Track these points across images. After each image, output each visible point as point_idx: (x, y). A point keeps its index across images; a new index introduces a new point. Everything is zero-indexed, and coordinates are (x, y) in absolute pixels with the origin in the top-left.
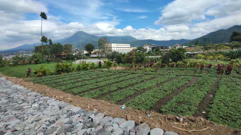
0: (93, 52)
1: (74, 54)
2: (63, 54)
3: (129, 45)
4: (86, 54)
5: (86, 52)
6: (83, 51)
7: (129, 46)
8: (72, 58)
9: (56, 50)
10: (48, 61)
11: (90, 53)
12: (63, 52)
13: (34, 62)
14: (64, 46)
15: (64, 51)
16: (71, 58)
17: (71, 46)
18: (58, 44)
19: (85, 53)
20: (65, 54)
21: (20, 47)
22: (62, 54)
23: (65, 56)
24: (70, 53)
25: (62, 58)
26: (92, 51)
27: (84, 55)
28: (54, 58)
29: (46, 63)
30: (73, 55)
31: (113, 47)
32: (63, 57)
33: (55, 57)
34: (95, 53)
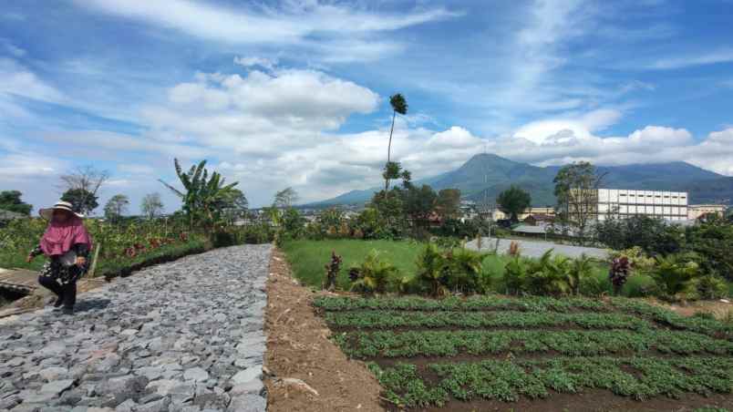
0: (524, 216)
1: (463, 220)
2: (433, 216)
3: (684, 194)
4: (500, 222)
5: (499, 215)
6: (489, 211)
7: (684, 202)
8: (457, 230)
9: (418, 203)
10: (395, 232)
11: (515, 220)
12: (434, 213)
13: (362, 234)
14: (438, 194)
15: (436, 210)
16: (454, 230)
17: (457, 194)
18: (425, 187)
19: (495, 219)
20: (440, 218)
21: (344, 195)
22: (431, 218)
23: (436, 222)
24: (451, 216)
25: (428, 229)
26: (522, 213)
27: (495, 223)
28: (410, 227)
29: (391, 239)
30: (459, 222)
31: (602, 203)
32: (432, 227)
33: (411, 223)
34: (531, 221)
